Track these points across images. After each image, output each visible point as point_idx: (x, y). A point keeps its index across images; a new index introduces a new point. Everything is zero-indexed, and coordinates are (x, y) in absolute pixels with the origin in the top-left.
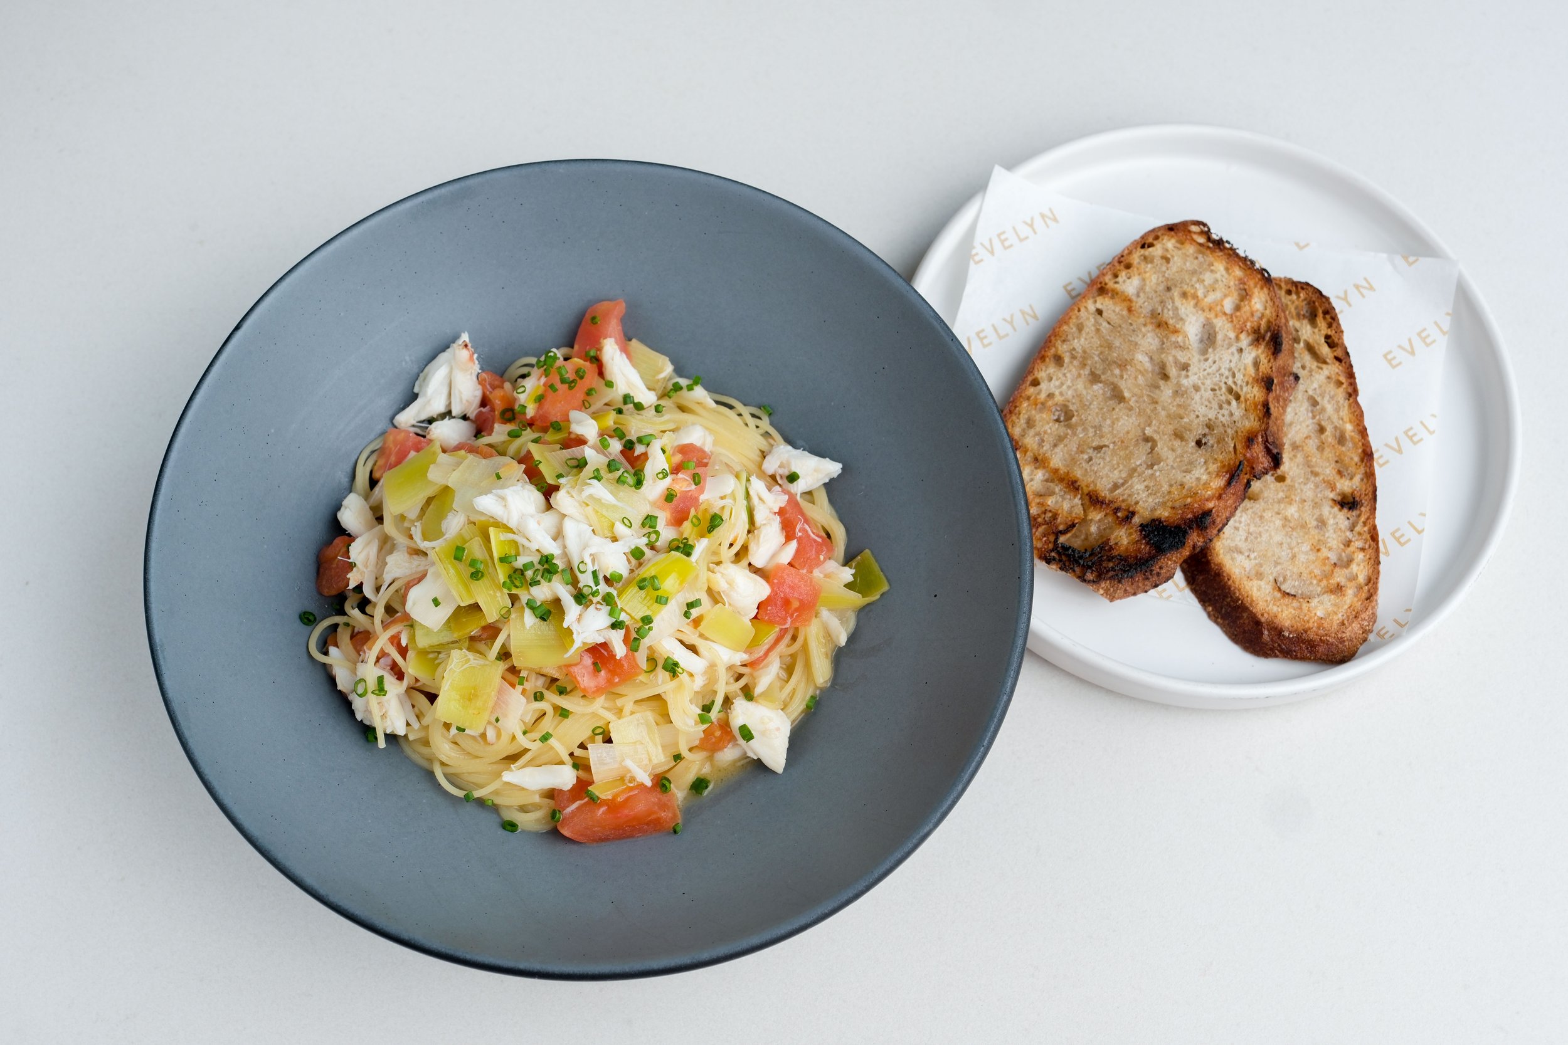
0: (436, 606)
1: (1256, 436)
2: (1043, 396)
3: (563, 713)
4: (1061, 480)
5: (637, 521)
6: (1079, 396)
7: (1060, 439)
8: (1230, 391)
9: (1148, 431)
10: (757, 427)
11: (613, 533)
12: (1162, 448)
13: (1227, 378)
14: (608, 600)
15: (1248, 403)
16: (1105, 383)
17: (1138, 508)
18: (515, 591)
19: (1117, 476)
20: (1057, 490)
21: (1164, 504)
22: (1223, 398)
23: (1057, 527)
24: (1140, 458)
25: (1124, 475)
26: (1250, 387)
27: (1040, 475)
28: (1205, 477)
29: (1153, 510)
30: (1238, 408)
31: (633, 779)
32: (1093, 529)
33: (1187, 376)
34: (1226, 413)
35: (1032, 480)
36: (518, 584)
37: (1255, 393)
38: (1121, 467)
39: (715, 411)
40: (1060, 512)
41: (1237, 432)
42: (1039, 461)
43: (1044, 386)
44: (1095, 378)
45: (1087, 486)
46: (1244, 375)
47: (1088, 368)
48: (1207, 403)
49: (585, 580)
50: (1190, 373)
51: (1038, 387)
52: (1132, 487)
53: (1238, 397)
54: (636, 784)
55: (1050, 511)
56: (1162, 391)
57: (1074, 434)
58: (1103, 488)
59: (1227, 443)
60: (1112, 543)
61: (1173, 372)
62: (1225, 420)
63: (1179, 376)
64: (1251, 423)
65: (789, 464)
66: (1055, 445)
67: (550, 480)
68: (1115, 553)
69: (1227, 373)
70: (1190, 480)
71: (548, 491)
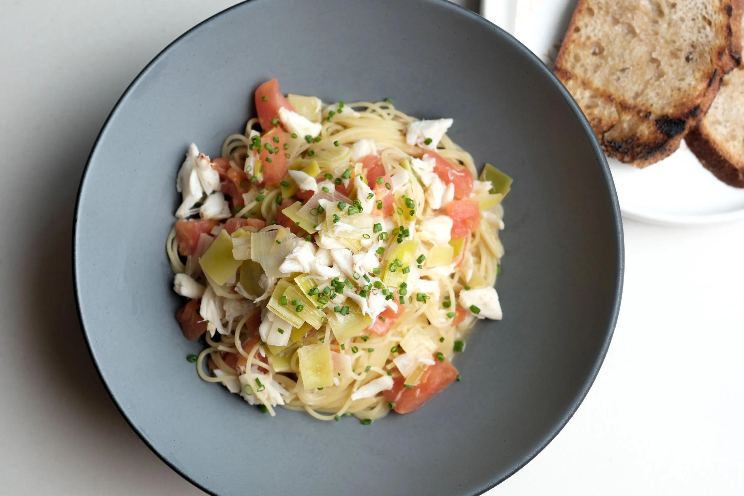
0: (282, 333)
1: (724, 50)
2: (583, 39)
3: (370, 351)
4: (602, 96)
5: (370, 231)
6: (607, 35)
7: (597, 68)
8: (704, 18)
9: (654, 55)
10: (389, 114)
11: (362, 246)
12: (664, 66)
13: (702, 10)
14: (377, 285)
15: (717, 27)
16: (623, 23)
17: (653, 109)
18: (324, 306)
19: (637, 88)
20: (600, 103)
21: (669, 104)
22: (700, 25)
23: (602, 129)
24: (650, 73)
25: (641, 87)
26: (717, 15)
27: (587, 93)
28: (693, 83)
29: (663, 109)
30: (711, 30)
31: (425, 366)
32: (625, 125)
33: (675, 12)
34: (703, 35)
35: (583, 98)
36: (324, 301)
37: (720, 19)
38: (639, 82)
39: (361, 118)
40: (603, 118)
41: (711, 49)
42: (585, 84)
43: (583, 32)
44: (616, 22)
45: (619, 98)
46: (713, 7)
47: (610, 15)
48: (690, 30)
49: (362, 283)
50: (677, 10)
51: (579, 34)
52: (647, 95)
53: (710, 23)
54: (427, 367)
55: (597, 118)
56: (660, 25)
57: (607, 62)
58: (629, 97)
59: (705, 57)
60: (638, 135)
61: (666, 10)
62: (703, 40)
63: (670, 12)
64: (720, 41)
65: (422, 134)
66: (595, 72)
67: (311, 232)
68: (641, 141)
69: (701, 6)
70: (684, 85)
71: (313, 238)
